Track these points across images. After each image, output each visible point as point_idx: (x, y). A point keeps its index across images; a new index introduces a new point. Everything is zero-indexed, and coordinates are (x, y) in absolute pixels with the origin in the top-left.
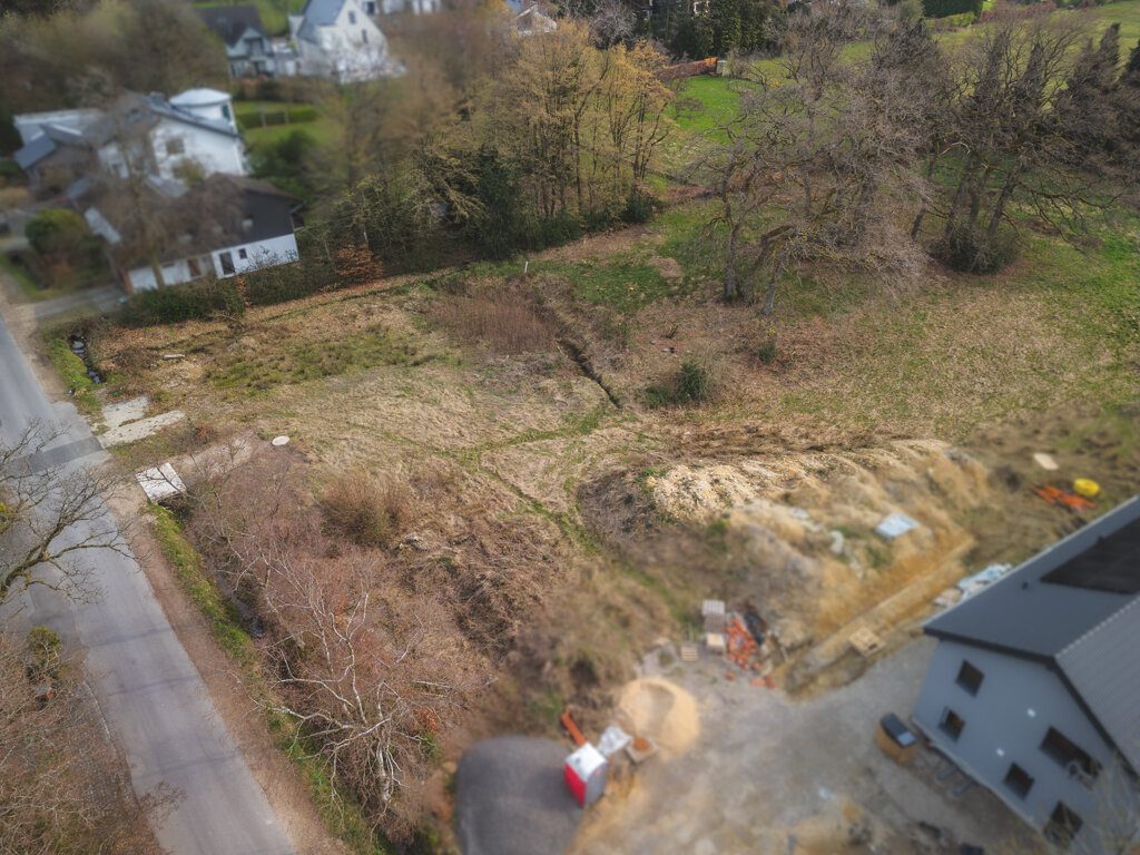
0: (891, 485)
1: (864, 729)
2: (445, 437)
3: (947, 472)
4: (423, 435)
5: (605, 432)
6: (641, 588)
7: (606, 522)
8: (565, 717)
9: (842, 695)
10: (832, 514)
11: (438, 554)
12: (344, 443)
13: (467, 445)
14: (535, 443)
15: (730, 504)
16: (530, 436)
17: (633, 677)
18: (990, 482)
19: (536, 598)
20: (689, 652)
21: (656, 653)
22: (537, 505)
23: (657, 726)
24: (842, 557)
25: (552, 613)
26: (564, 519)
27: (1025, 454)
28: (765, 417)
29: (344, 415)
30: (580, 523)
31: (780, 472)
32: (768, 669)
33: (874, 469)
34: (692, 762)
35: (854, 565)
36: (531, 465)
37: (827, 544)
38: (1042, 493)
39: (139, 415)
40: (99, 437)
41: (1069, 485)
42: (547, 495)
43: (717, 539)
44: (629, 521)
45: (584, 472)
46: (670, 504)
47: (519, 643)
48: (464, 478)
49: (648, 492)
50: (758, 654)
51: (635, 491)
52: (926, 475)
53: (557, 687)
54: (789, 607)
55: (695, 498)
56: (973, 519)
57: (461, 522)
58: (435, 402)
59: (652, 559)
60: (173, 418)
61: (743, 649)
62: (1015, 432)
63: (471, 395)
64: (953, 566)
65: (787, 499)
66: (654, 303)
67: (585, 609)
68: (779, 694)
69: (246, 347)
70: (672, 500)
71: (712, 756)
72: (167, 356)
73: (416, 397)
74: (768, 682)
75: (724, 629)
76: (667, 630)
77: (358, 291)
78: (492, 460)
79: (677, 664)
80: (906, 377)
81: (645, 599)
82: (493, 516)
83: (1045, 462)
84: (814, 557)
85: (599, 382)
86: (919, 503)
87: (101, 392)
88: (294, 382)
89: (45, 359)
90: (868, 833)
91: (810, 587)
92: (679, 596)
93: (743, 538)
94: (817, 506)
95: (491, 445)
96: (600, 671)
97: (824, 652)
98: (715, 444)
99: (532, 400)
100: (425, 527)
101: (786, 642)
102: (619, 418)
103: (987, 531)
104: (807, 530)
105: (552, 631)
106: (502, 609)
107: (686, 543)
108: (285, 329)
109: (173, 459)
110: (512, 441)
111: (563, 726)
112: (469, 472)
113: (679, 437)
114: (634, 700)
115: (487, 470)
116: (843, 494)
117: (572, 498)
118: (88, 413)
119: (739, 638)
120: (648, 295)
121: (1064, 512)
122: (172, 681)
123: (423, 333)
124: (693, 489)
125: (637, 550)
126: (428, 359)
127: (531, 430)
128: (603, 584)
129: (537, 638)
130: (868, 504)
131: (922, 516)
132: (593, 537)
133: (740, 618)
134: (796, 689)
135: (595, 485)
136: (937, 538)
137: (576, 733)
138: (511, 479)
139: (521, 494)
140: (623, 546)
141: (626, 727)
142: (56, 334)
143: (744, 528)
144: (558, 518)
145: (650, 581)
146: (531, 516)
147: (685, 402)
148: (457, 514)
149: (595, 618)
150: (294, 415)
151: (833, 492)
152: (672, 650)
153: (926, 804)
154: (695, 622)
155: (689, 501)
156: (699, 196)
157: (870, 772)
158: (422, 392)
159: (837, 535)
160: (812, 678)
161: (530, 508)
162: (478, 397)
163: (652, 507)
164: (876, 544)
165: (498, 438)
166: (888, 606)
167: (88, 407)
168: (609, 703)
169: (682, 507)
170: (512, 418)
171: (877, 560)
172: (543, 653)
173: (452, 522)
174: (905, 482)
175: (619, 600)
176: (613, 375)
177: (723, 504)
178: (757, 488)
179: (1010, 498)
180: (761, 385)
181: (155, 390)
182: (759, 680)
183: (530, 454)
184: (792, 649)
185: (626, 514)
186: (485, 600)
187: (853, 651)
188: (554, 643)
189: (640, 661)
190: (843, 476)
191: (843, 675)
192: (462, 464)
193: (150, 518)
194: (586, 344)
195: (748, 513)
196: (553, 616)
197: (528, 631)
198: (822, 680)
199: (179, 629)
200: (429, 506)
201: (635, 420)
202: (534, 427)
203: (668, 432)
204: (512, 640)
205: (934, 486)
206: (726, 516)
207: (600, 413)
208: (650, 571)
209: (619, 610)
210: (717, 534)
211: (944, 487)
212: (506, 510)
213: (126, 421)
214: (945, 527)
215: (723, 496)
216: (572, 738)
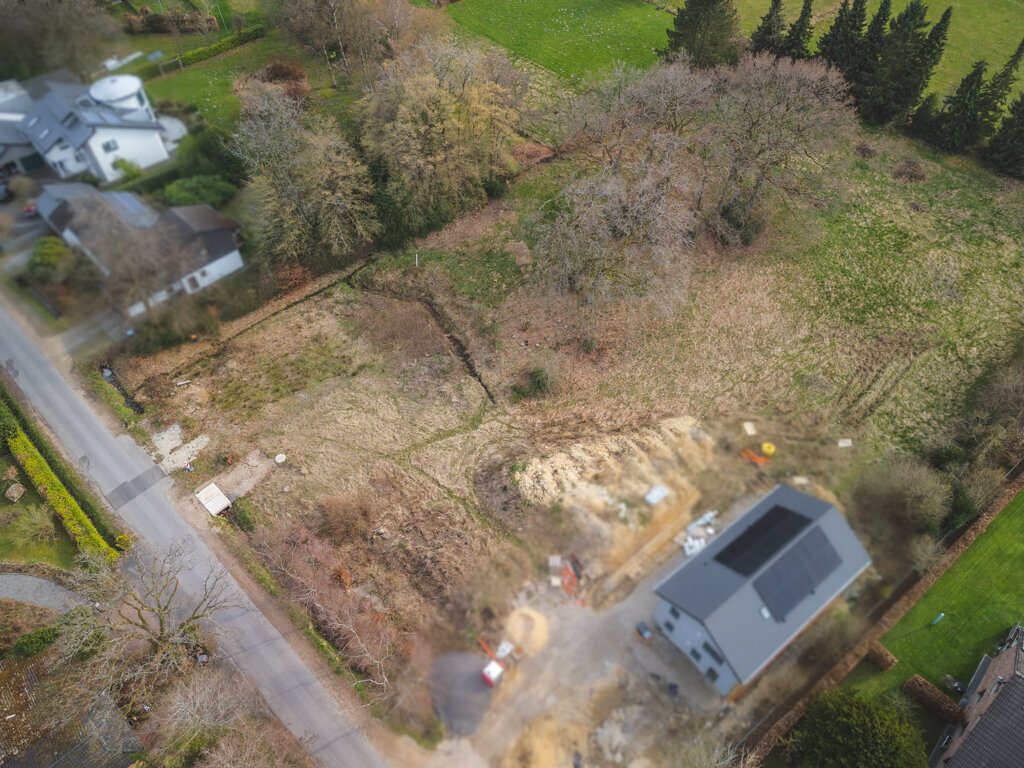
0: (656, 462)
1: (629, 626)
2: (386, 443)
3: (690, 448)
4: (371, 443)
5: (487, 426)
6: (515, 548)
7: (492, 503)
8: (480, 640)
9: (620, 607)
10: (621, 487)
11: (397, 541)
12: (321, 455)
13: (401, 448)
14: (444, 440)
15: (563, 490)
16: (441, 435)
17: (513, 608)
18: (715, 450)
19: (457, 569)
20: (542, 589)
21: (525, 591)
22: (450, 492)
23: (527, 637)
24: (625, 521)
25: (467, 578)
26: (467, 501)
27: (738, 425)
28: (587, 403)
29: (316, 431)
30: (477, 503)
31: (594, 456)
32: (583, 594)
33: (648, 450)
34: (544, 655)
35: (632, 526)
36: (443, 460)
37: (617, 513)
38: (744, 455)
39: (178, 443)
40: (159, 465)
41: (759, 446)
42: (456, 483)
43: (556, 515)
44: (506, 503)
45: (477, 461)
46: (528, 494)
47: (451, 599)
48: (402, 476)
49: (516, 484)
50: (578, 585)
51: (507, 483)
52: (677, 453)
53: (475, 625)
54: (595, 556)
55: (544, 489)
56: (701, 480)
57: (407, 513)
58: (374, 411)
59: (520, 529)
60: (201, 442)
61: (571, 583)
62: (736, 404)
63: (396, 402)
64: (686, 516)
65: (597, 479)
66: (513, 293)
67: (485, 568)
68: (589, 610)
69: (232, 370)
70: (530, 492)
71: (555, 652)
72: (179, 384)
73: (360, 409)
74: (583, 603)
75: (560, 573)
76: (530, 576)
77: (295, 297)
78: (418, 459)
79: (536, 597)
80: (677, 359)
81: (517, 556)
82: (424, 504)
83: (750, 429)
84: (610, 522)
85: (480, 381)
86: (671, 474)
87: (144, 422)
88: (274, 401)
89: (93, 394)
90: (627, 682)
91: (606, 543)
92: (536, 551)
93: (571, 514)
94: (613, 482)
95: (415, 446)
96: (495, 611)
97: (613, 581)
98: (556, 429)
99: (437, 403)
100: (385, 518)
101: (593, 576)
102: (495, 413)
103: (708, 487)
104: (606, 504)
105: (469, 589)
106: (439, 578)
107: (539, 519)
108: (254, 347)
109: (215, 479)
110: (428, 442)
111: (479, 645)
112: (404, 470)
113: (533, 425)
114: (514, 624)
115: (415, 467)
116: (629, 471)
117: (471, 483)
118: (144, 443)
119: (569, 576)
120: (508, 285)
121: (753, 468)
122: (268, 641)
123: (354, 339)
124: (542, 482)
125: (511, 523)
126: (361, 367)
127: (439, 430)
128: (493, 547)
129: (461, 596)
130: (642, 478)
131: (672, 484)
132: (485, 513)
133: (569, 564)
134: (597, 605)
135: (484, 474)
136: (679, 497)
137: (485, 647)
138: (432, 473)
139: (439, 485)
140: (503, 520)
141: (511, 640)
142: (90, 367)
143: (571, 508)
144: (463, 501)
145: (520, 542)
146: (447, 501)
147: (535, 396)
148: (402, 505)
149: (490, 574)
150: (283, 433)
151: (623, 469)
152: (533, 589)
153: (654, 664)
154: (544, 569)
155: (539, 492)
156: (542, 161)
157: (630, 650)
158: (364, 403)
159: (623, 506)
160: (605, 597)
161: (446, 495)
162: (401, 404)
163: (519, 496)
164: (644, 509)
165: (419, 439)
166: (649, 548)
167: (142, 438)
168: (501, 628)
169: (536, 496)
170: (427, 422)
171: (644, 519)
172: (465, 605)
173: (400, 512)
174: (665, 460)
175: (502, 558)
176: (489, 374)
177: (559, 490)
178: (580, 469)
179: (725, 459)
180: (584, 375)
181: (181, 418)
182: (579, 602)
183: (441, 451)
184: (596, 581)
185: (504, 498)
186: (428, 573)
187: (627, 578)
188: (470, 598)
189: (516, 597)
190: (629, 458)
191: (621, 594)
192: (399, 464)
193: (217, 529)
194: (468, 342)
195: (573, 496)
196: (468, 579)
197: (456, 591)
198: (612, 598)
199: (260, 607)
200: (384, 501)
201: (505, 413)
202: (441, 427)
203: (527, 422)
204: (447, 598)
205: (681, 461)
206: (561, 500)
207: (483, 410)
208: (519, 536)
209: (504, 565)
210: (556, 513)
211: (687, 460)
212: (431, 499)
213: (174, 448)
214: (684, 490)
215: (559, 484)
216: (484, 651)
